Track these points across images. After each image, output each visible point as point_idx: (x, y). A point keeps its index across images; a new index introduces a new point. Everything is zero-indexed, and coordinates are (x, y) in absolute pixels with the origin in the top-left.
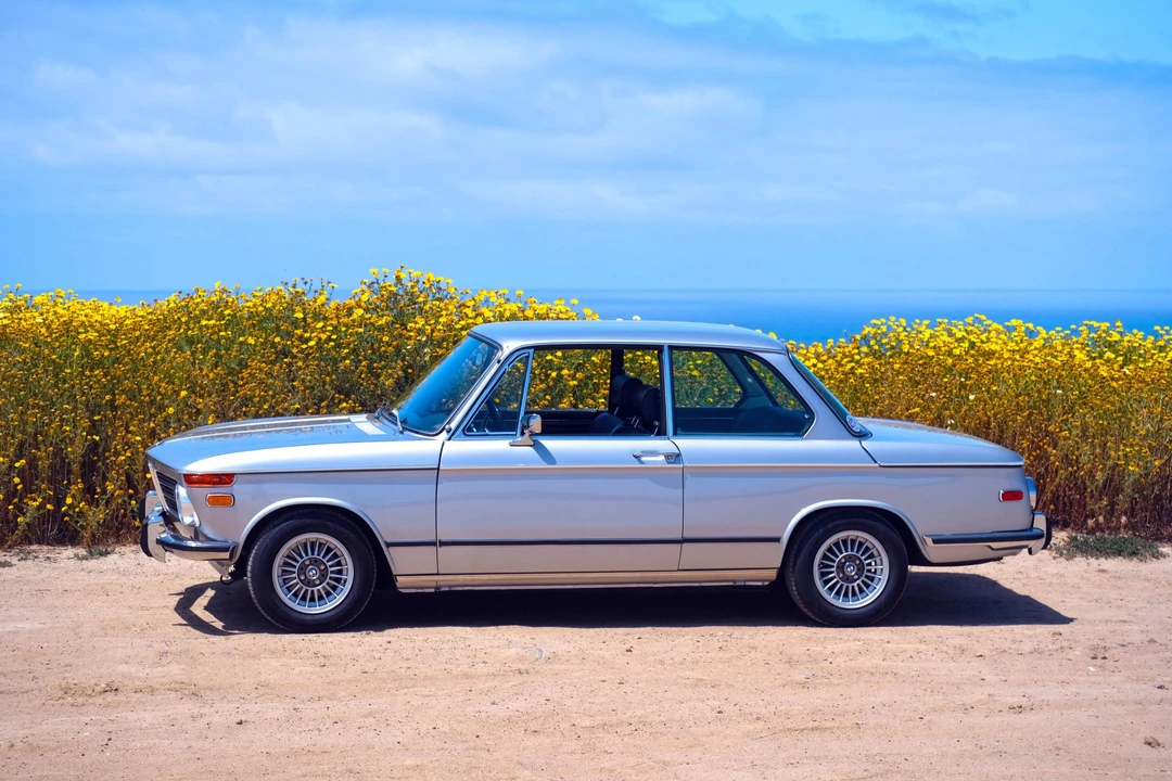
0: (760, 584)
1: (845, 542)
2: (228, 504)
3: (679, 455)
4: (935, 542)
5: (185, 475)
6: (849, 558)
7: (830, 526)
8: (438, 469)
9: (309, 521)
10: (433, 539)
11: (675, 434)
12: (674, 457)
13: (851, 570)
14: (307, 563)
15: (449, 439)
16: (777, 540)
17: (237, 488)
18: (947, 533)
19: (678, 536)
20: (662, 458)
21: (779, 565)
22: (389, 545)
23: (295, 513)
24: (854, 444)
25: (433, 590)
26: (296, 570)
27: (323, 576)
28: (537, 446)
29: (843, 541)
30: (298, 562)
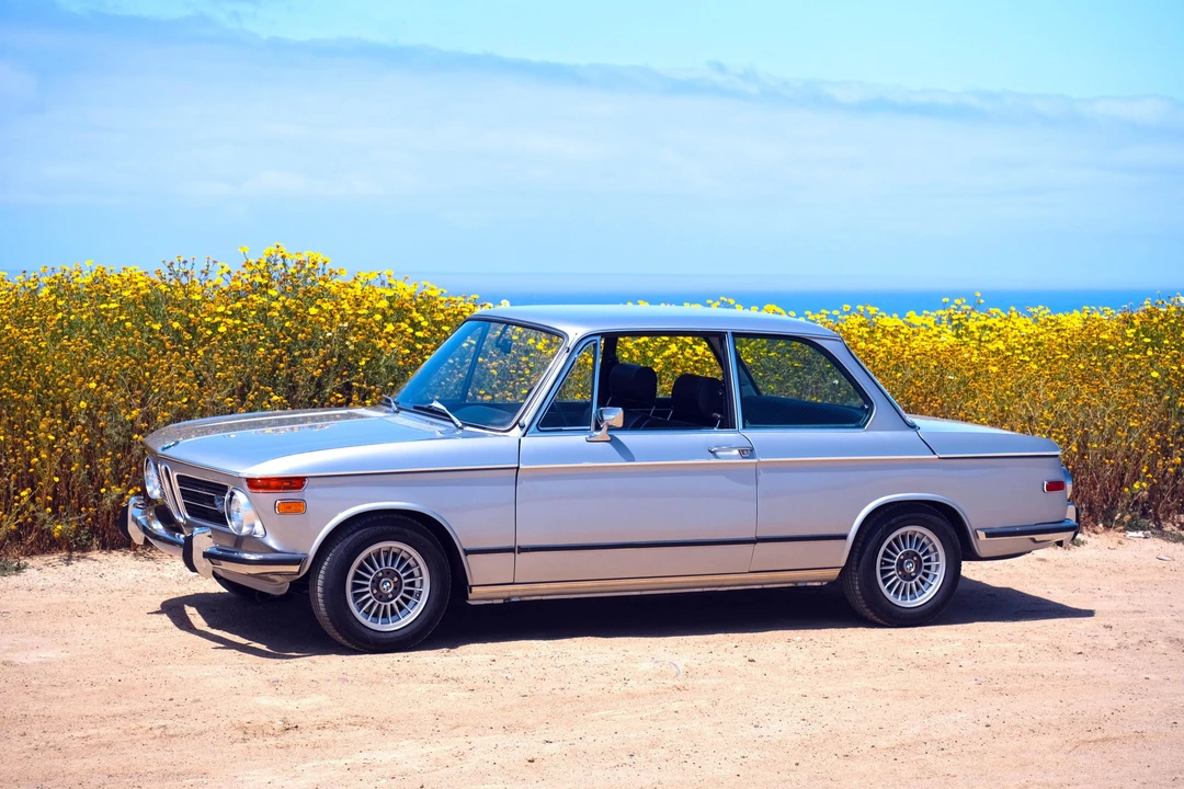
0: (819, 584)
1: (903, 537)
2: (298, 511)
3: (752, 450)
4: (988, 535)
5: (248, 480)
6: (907, 555)
7: (893, 521)
8: (518, 468)
9: (385, 528)
10: (510, 544)
11: (744, 427)
12: (747, 452)
13: (910, 568)
14: (380, 575)
15: (524, 436)
16: (844, 537)
17: (308, 493)
18: (997, 525)
19: (751, 535)
20: (736, 452)
21: (843, 564)
22: (467, 552)
23: (369, 520)
24: (911, 434)
25: (502, 601)
26: (369, 583)
27: (397, 589)
28: (614, 441)
29: (902, 537)
30: (371, 574)
